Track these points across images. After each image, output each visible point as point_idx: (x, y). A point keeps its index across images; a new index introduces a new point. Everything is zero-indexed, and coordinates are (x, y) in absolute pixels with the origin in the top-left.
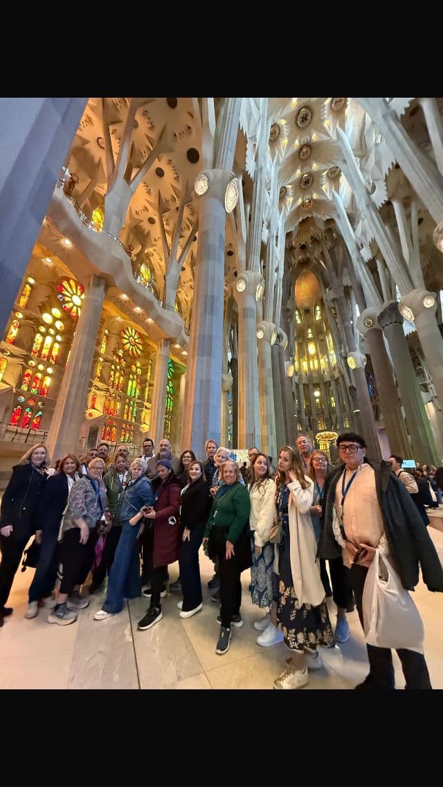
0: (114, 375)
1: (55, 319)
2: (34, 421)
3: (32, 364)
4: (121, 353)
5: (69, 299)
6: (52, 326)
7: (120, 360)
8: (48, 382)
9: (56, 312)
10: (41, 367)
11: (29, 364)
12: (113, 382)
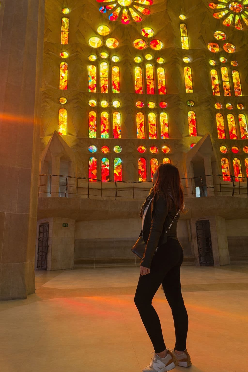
0: (220, 74)
1: (104, 38)
2: (115, 172)
3: (93, 104)
4: (219, 35)
5: (115, 5)
6: (104, 48)
7: (221, 47)
8: (118, 119)
9: (103, 29)
10: (104, 104)
11: (90, 105)
12: (221, 85)
